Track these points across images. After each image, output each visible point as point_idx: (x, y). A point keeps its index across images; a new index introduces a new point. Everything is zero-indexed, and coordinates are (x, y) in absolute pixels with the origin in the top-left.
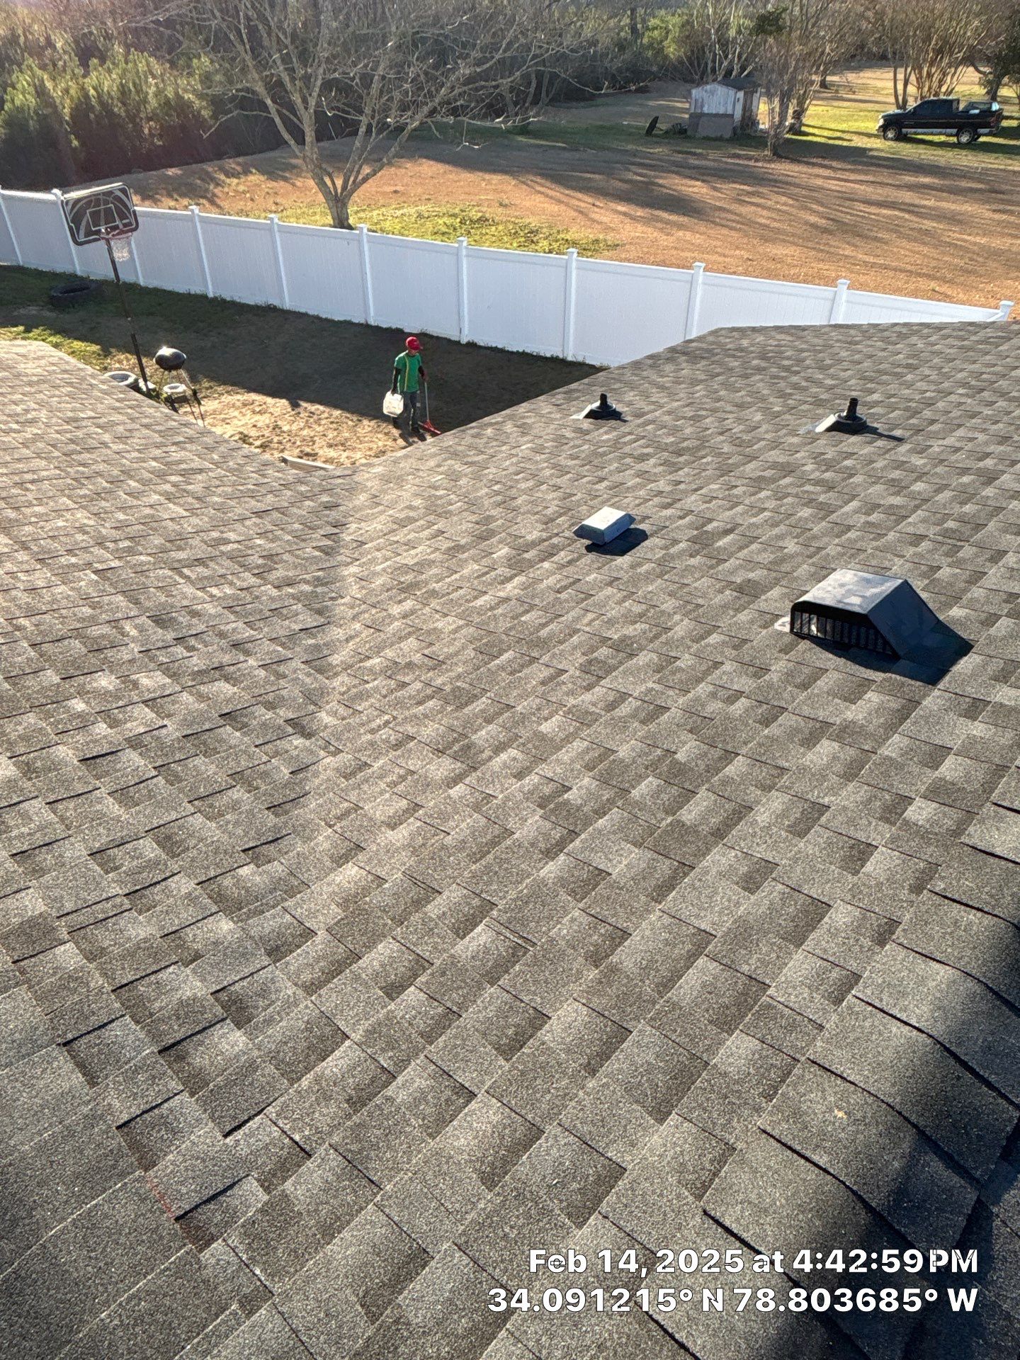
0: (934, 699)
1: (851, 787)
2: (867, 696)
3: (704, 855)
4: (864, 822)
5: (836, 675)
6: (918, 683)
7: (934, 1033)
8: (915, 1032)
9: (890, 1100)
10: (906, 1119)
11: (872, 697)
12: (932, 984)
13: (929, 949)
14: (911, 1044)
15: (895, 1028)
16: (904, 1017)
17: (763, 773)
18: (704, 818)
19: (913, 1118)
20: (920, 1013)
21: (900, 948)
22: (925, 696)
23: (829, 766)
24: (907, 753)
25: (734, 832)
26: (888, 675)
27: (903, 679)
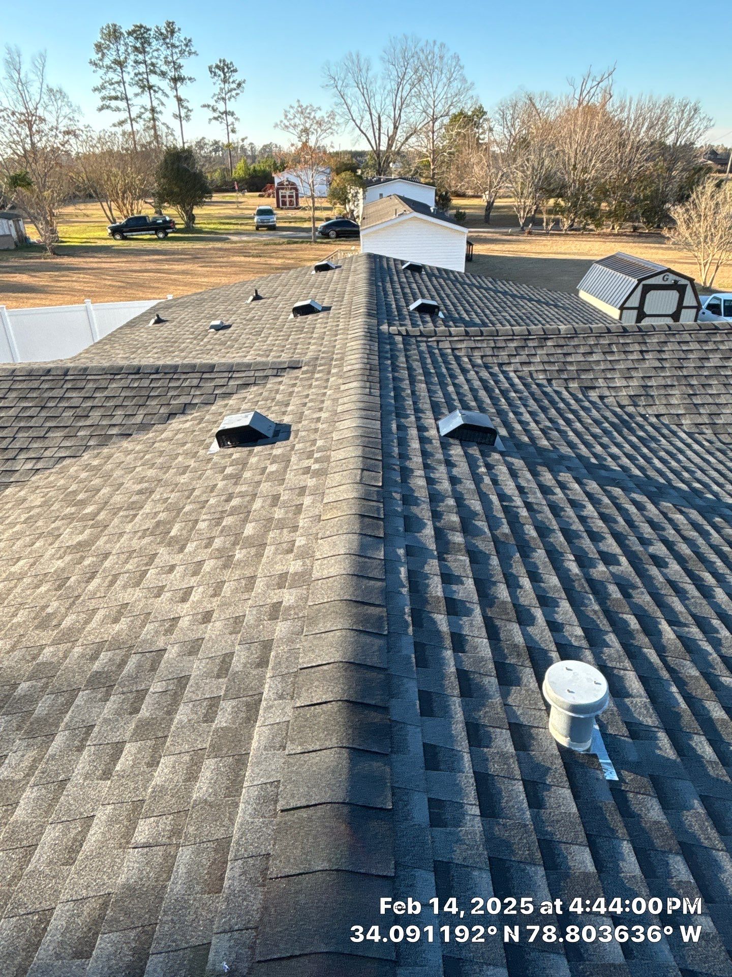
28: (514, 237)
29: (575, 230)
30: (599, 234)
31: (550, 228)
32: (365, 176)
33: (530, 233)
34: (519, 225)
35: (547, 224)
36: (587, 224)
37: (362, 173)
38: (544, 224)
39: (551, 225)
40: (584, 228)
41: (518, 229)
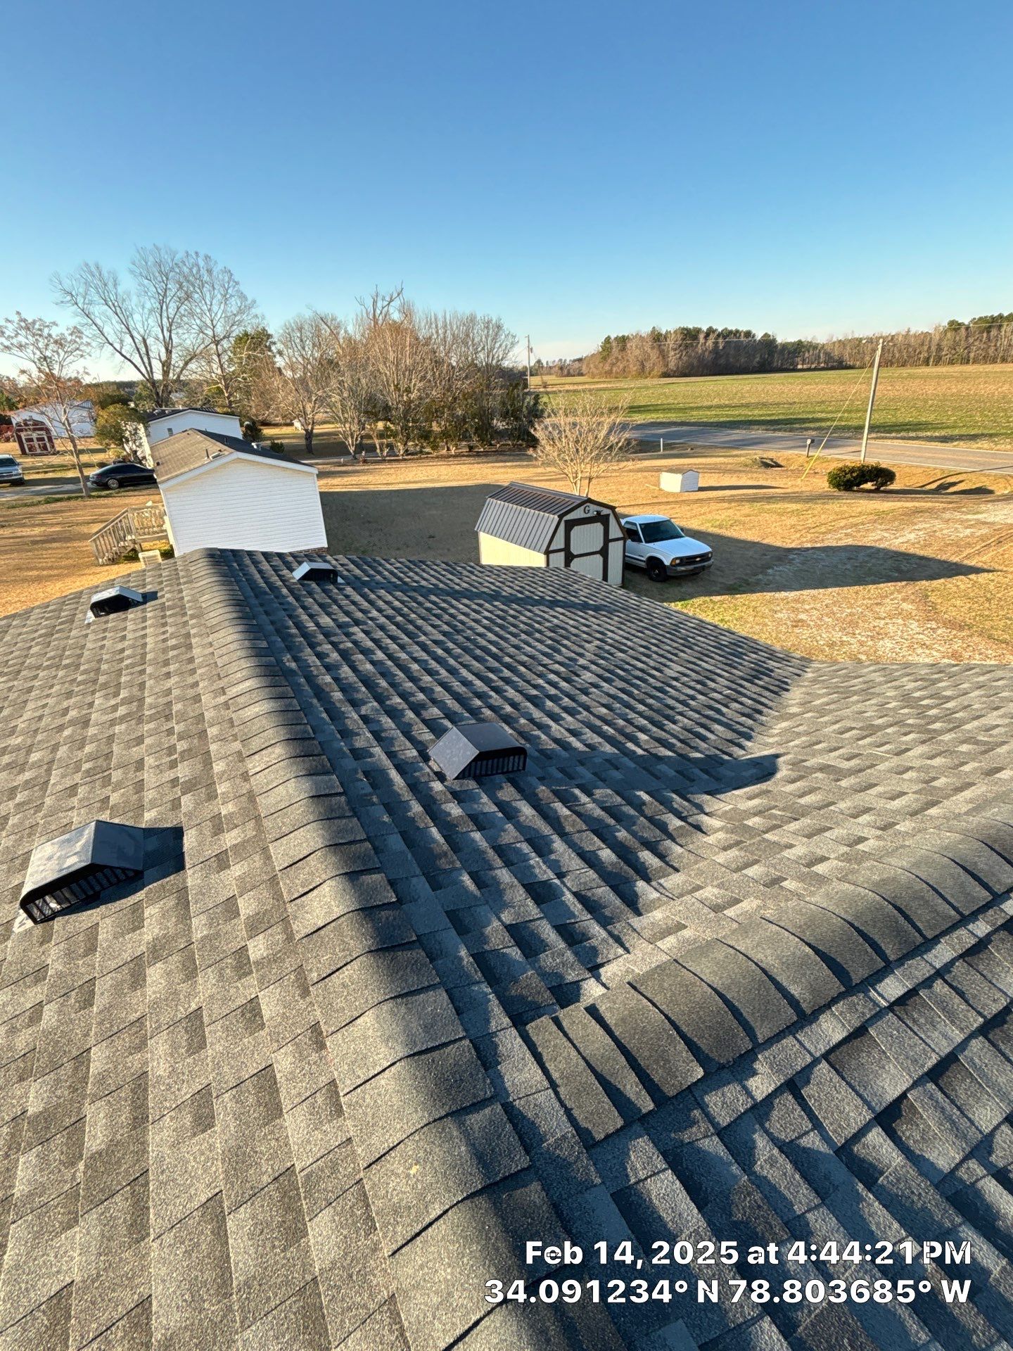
0: (192, 877)
1: (200, 980)
2: (146, 914)
3: (145, 1151)
4: (232, 991)
5: (108, 921)
6: (172, 877)
7: (401, 1055)
8: (393, 1069)
9: (425, 1121)
10: (440, 1118)
11: (151, 911)
12: (370, 1032)
13: (348, 1015)
14: (397, 1078)
15: (382, 1080)
16: (379, 1069)
17: (126, 1039)
18: (112, 1126)
19: (443, 1113)
20: (383, 1055)
21: (334, 1036)
22: (184, 881)
23: (170, 984)
24: (211, 924)
25: (151, 1105)
26: (146, 889)
27: (159, 882)
28: (350, 468)
29: (412, 454)
30: (437, 457)
31: (385, 454)
32: (140, 409)
33: (365, 462)
34: (350, 454)
35: (382, 450)
36: (422, 447)
37: (137, 405)
38: (378, 451)
39: (386, 451)
40: (421, 452)
41: (350, 458)
